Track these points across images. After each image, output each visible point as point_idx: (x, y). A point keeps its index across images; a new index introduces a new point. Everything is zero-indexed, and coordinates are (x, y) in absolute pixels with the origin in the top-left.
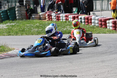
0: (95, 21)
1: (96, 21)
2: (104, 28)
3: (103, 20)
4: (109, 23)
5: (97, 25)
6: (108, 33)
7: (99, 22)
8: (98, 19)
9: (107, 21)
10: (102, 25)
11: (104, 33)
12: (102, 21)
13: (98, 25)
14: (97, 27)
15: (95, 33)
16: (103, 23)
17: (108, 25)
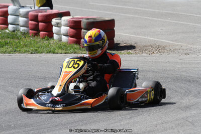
0: (16, 20)
1: (22, 20)
2: (43, 38)
3: (42, 16)
4: (58, 25)
5: (22, 29)
6: (60, 51)
7: (30, 22)
8: (28, 12)
9: (54, 21)
10: (39, 31)
11: (49, 52)
12: (39, 18)
13: (25, 28)
14: (24, 34)
15: (26, 52)
16: (40, 23)
17: (55, 29)
